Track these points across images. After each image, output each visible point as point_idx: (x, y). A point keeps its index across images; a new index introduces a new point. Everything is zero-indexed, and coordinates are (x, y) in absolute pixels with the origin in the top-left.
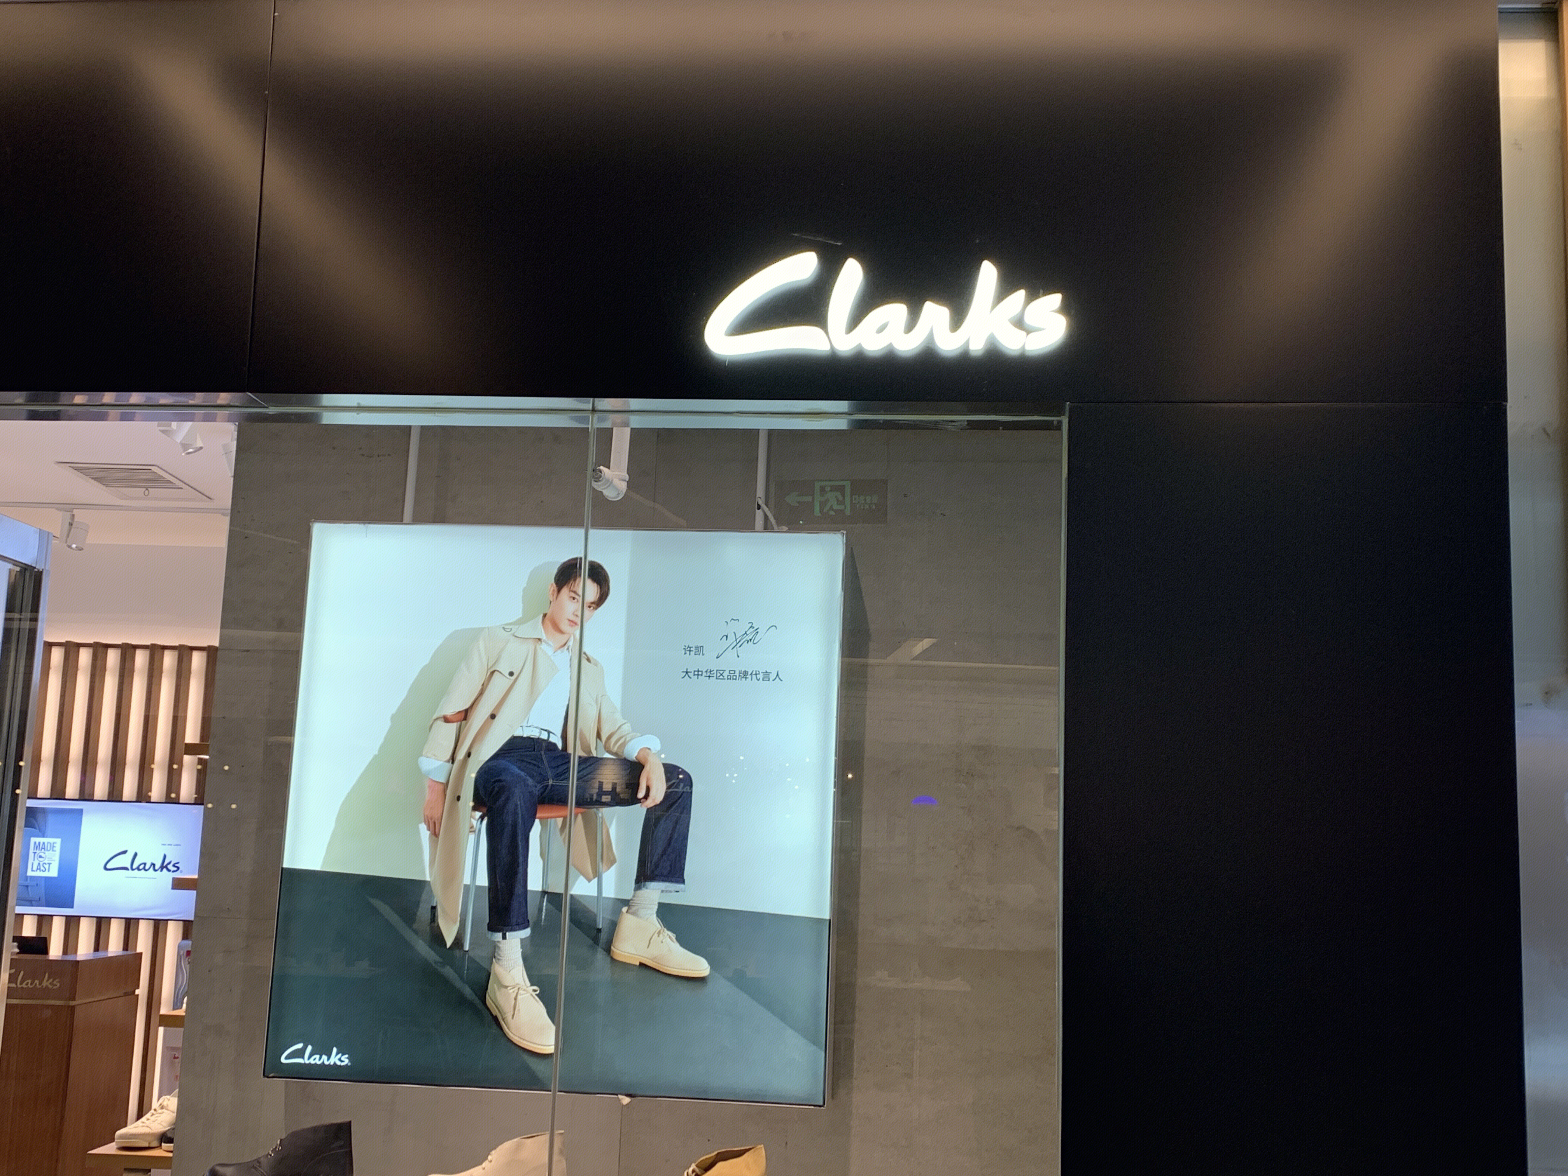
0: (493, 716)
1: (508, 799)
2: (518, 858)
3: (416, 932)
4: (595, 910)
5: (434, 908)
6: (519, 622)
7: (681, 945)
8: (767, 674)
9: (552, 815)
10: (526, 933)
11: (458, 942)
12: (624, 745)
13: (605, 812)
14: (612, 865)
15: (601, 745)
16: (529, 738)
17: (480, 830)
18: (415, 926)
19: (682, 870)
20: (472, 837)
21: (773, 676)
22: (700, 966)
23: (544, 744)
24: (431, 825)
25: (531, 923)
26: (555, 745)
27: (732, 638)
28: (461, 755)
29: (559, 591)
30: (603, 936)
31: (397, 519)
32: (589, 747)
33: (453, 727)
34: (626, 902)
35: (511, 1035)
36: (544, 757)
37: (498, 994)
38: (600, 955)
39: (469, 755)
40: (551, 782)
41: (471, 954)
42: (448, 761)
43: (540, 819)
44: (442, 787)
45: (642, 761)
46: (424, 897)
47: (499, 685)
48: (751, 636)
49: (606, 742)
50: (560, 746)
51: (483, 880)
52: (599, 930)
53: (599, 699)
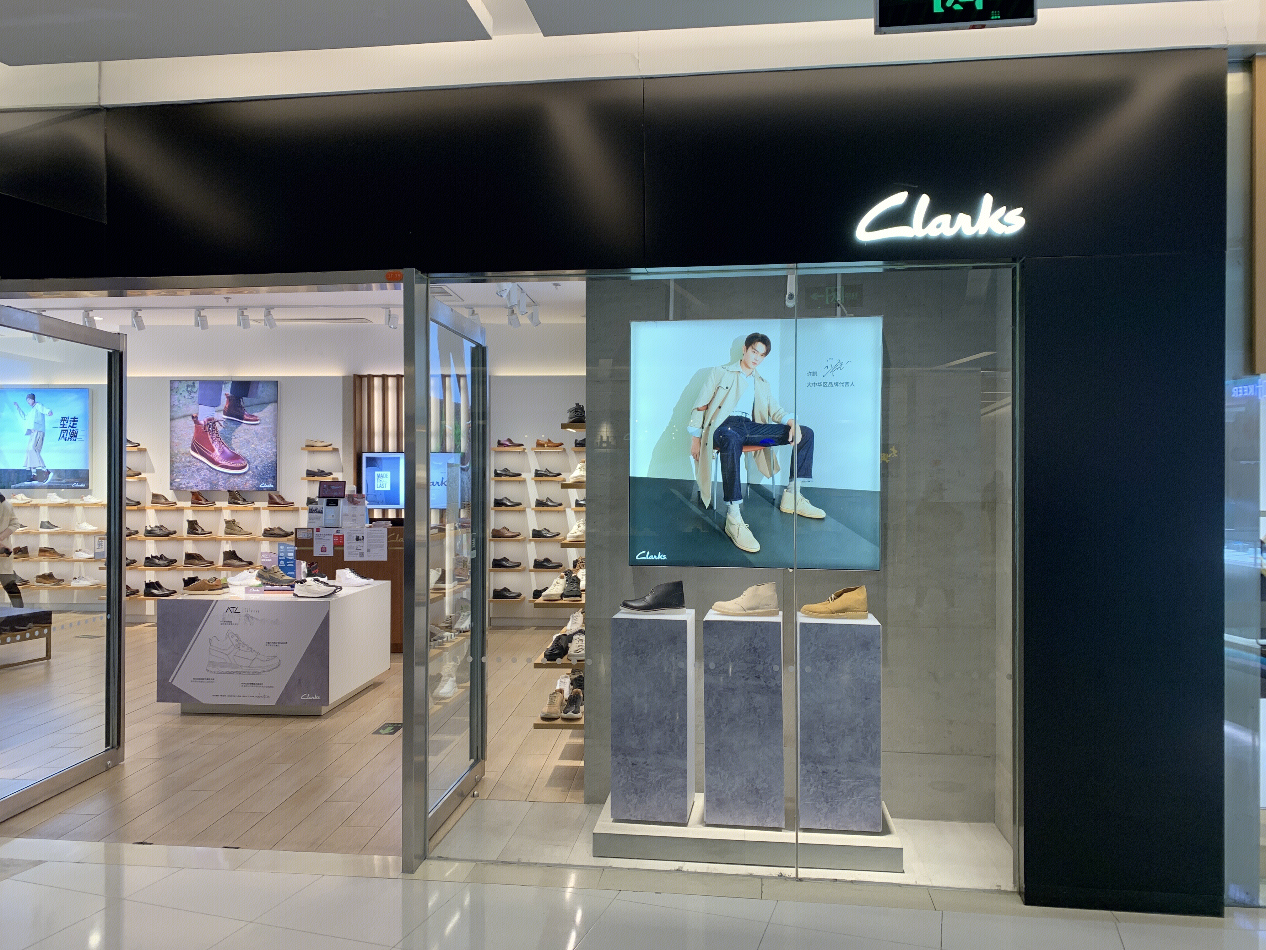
0: (720, 407)
1: (729, 444)
2: (735, 469)
3: (692, 502)
4: (771, 491)
5: (699, 492)
6: (729, 364)
7: (812, 505)
8: (847, 383)
9: (749, 450)
10: (741, 501)
11: (711, 506)
12: (781, 418)
13: (774, 448)
14: (778, 471)
15: (771, 418)
16: (737, 416)
17: (717, 458)
18: (691, 500)
19: (811, 472)
20: (714, 461)
21: (850, 384)
22: (821, 514)
23: (744, 419)
24: (695, 456)
25: (743, 497)
26: (749, 419)
27: (830, 368)
28: (706, 425)
29: (747, 349)
30: (776, 502)
31: (667, 318)
32: (765, 420)
33: (702, 413)
34: (786, 487)
35: (737, 545)
36: (744, 425)
37: (730, 528)
38: (775, 509)
39: (710, 425)
40: (748, 436)
41: (717, 511)
42: (701, 428)
43: (744, 452)
44: (698, 439)
45: (790, 425)
46: (694, 487)
47: (721, 393)
48: (839, 366)
49: (773, 417)
50: (751, 420)
51: (720, 479)
52: (774, 499)
53: (769, 398)
